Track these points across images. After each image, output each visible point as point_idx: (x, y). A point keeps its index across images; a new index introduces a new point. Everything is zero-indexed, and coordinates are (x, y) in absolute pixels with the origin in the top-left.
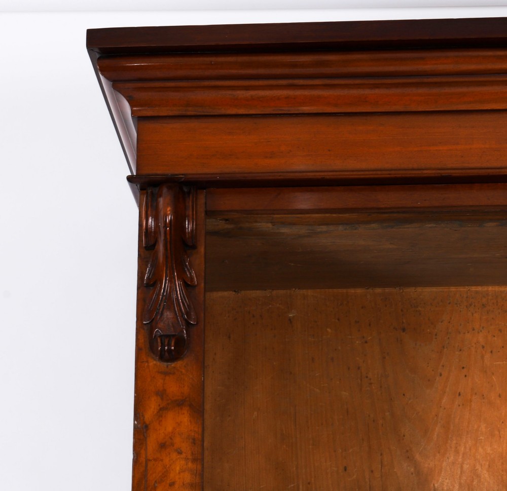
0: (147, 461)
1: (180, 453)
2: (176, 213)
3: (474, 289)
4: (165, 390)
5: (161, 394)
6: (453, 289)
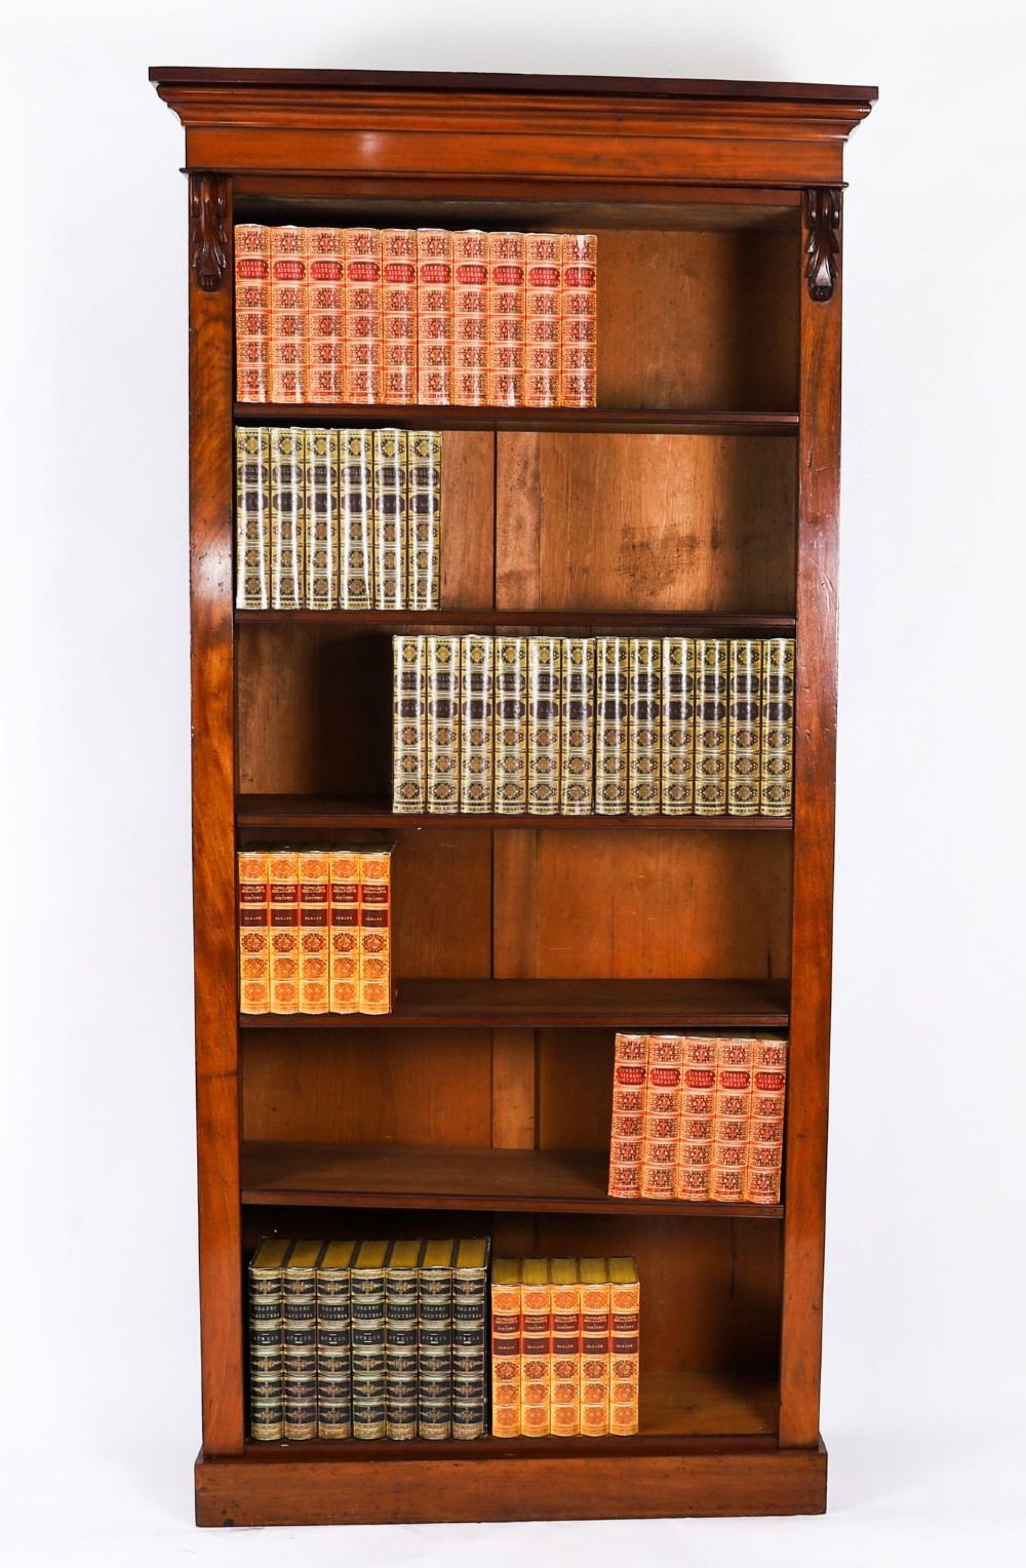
0: (198, 353)
1: (217, 348)
2: (211, 197)
4: (207, 310)
5: (206, 312)
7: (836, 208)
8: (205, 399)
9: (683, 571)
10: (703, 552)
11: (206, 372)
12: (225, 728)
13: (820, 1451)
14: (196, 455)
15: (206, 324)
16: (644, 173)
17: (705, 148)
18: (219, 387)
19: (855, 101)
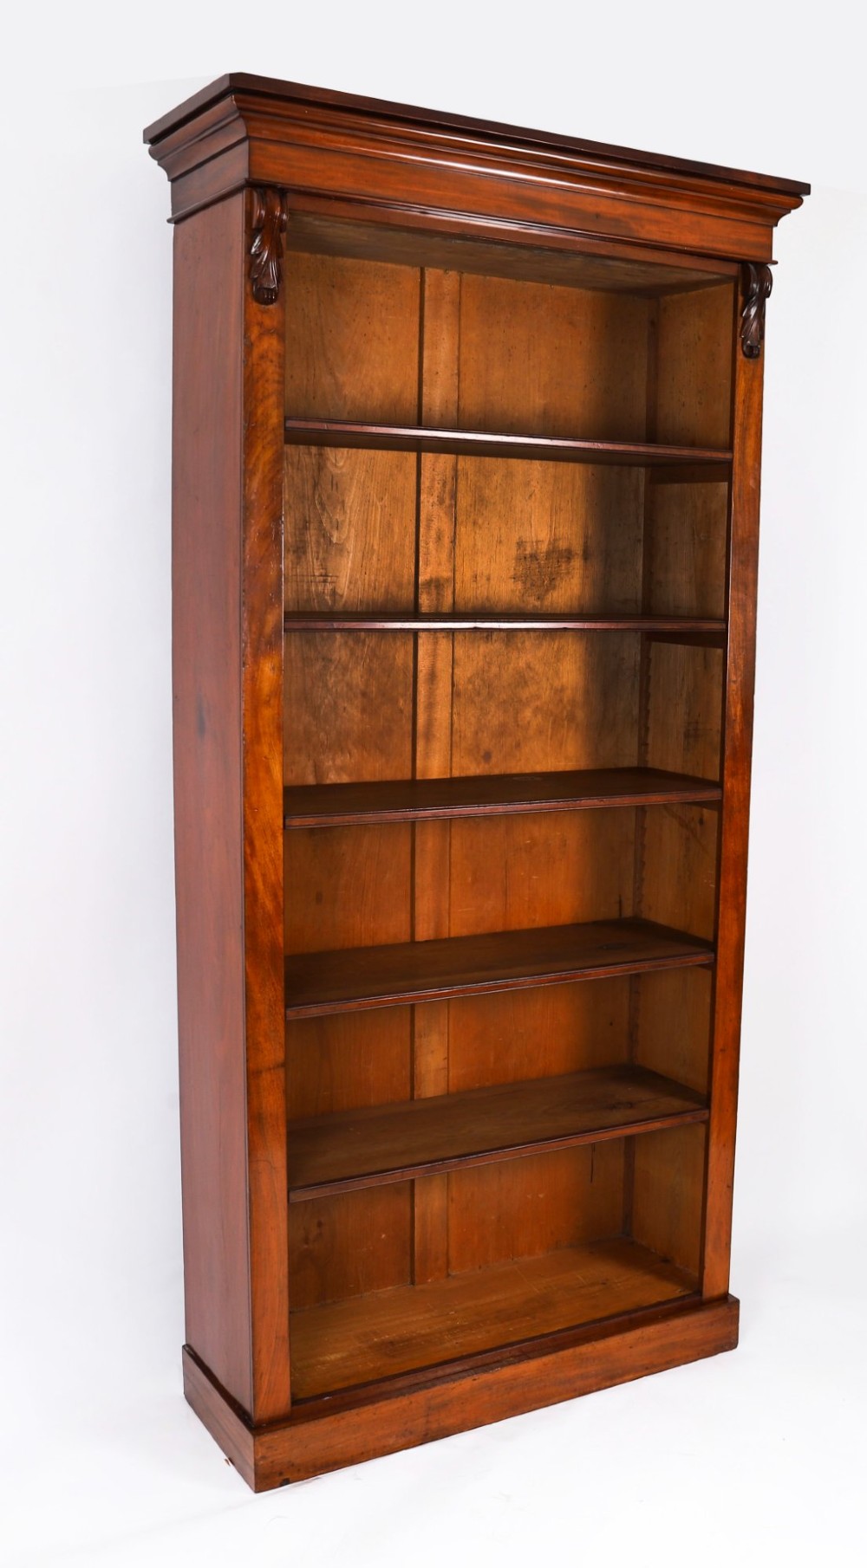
0: (253, 365)
1: (272, 361)
3: (379, 264)
4: (262, 323)
5: (261, 324)
6: (366, 262)
8: (260, 411)
9: (562, 579)
10: (577, 563)
11: (261, 383)
12: (276, 734)
14: (250, 467)
15: (261, 335)
18: (273, 400)
19: (791, 193)
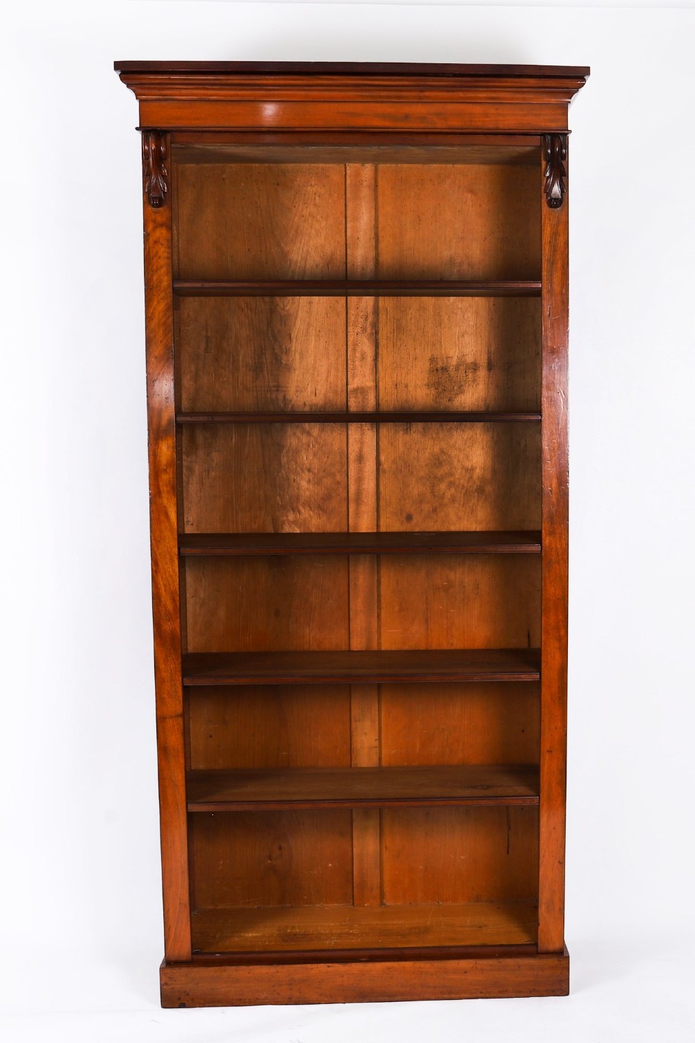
0: (149, 248)
1: (163, 245)
2: (156, 146)
3: (312, 165)
4: (155, 220)
6: (302, 165)
7: (564, 146)
8: (155, 278)
9: (469, 385)
10: (482, 373)
11: (155, 260)
12: (172, 492)
13: (565, 955)
14: (149, 315)
15: (155, 228)
16: (438, 126)
17: (477, 109)
18: (164, 270)
19: (575, 77)
